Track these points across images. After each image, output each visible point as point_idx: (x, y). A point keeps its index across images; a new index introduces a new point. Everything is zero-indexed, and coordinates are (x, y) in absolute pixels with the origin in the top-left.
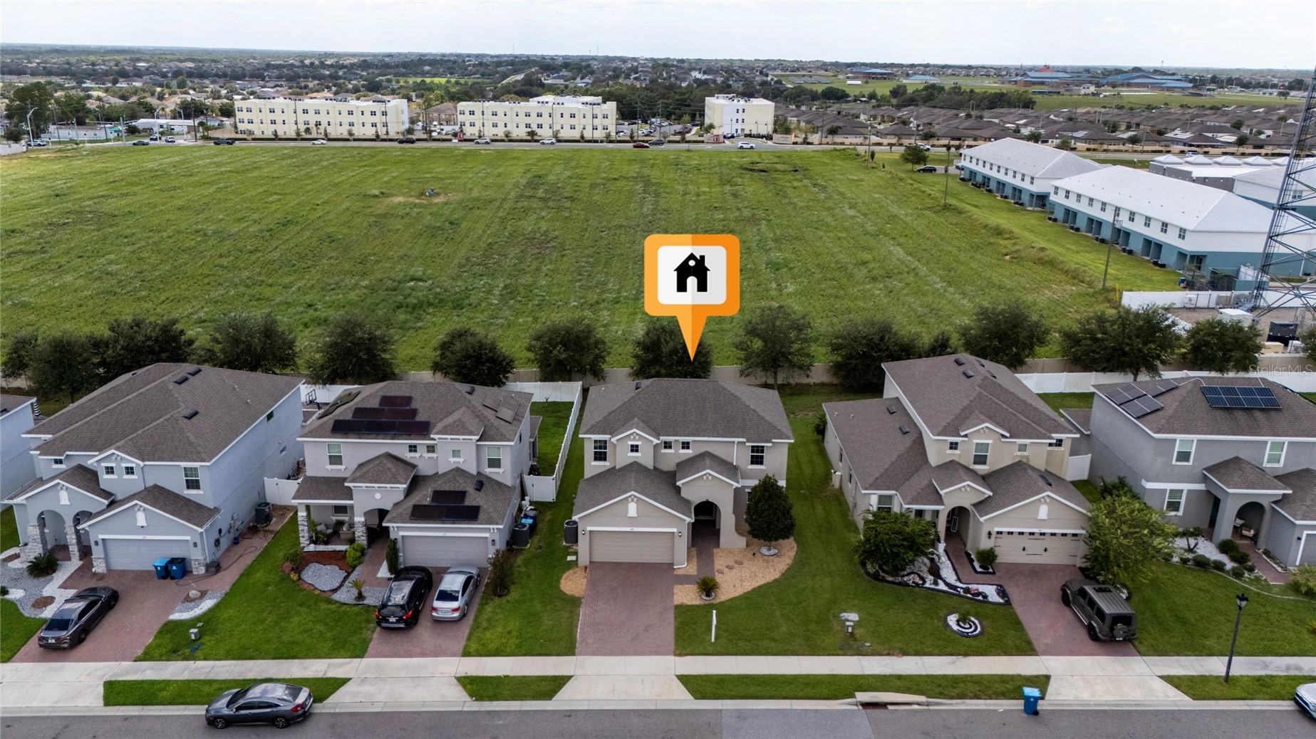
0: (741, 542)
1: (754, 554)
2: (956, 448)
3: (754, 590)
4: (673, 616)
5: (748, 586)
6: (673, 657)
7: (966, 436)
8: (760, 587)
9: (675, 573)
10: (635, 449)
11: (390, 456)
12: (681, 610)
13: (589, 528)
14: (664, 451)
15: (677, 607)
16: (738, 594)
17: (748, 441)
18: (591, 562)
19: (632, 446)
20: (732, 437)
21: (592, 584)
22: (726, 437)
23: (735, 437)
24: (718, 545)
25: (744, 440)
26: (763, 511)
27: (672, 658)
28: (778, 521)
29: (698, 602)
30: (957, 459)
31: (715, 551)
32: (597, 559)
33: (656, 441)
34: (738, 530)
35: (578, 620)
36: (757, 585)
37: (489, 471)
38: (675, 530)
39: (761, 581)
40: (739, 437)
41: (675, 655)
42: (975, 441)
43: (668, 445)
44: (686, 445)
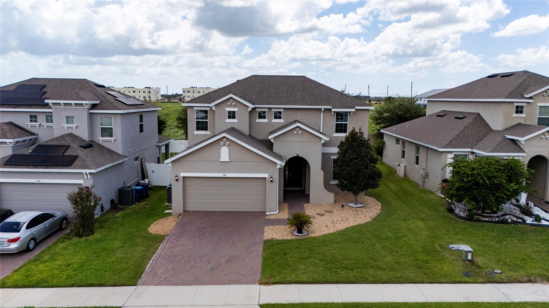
0: (331, 197)
1: (343, 206)
2: (521, 112)
3: (347, 229)
4: (261, 249)
5: (341, 226)
6: (258, 286)
7: (531, 98)
8: (353, 227)
9: (267, 217)
10: (232, 115)
11: (11, 124)
12: (269, 244)
13: (182, 174)
14: (258, 120)
15: (266, 242)
16: (331, 232)
17: (334, 107)
18: (184, 211)
19: (230, 112)
20: (319, 105)
21: (181, 226)
22: (313, 105)
23: (322, 105)
24: (308, 201)
25: (330, 107)
26: (351, 160)
27: (256, 288)
28: (366, 168)
29: (289, 238)
30: (522, 122)
31: (305, 205)
32: (191, 208)
33: (251, 106)
34: (327, 186)
35: (154, 254)
36: (349, 226)
37: (101, 139)
38: (266, 175)
39: (352, 223)
40: (325, 105)
41: (261, 284)
42: (539, 104)
43: (262, 116)
44: (278, 116)
